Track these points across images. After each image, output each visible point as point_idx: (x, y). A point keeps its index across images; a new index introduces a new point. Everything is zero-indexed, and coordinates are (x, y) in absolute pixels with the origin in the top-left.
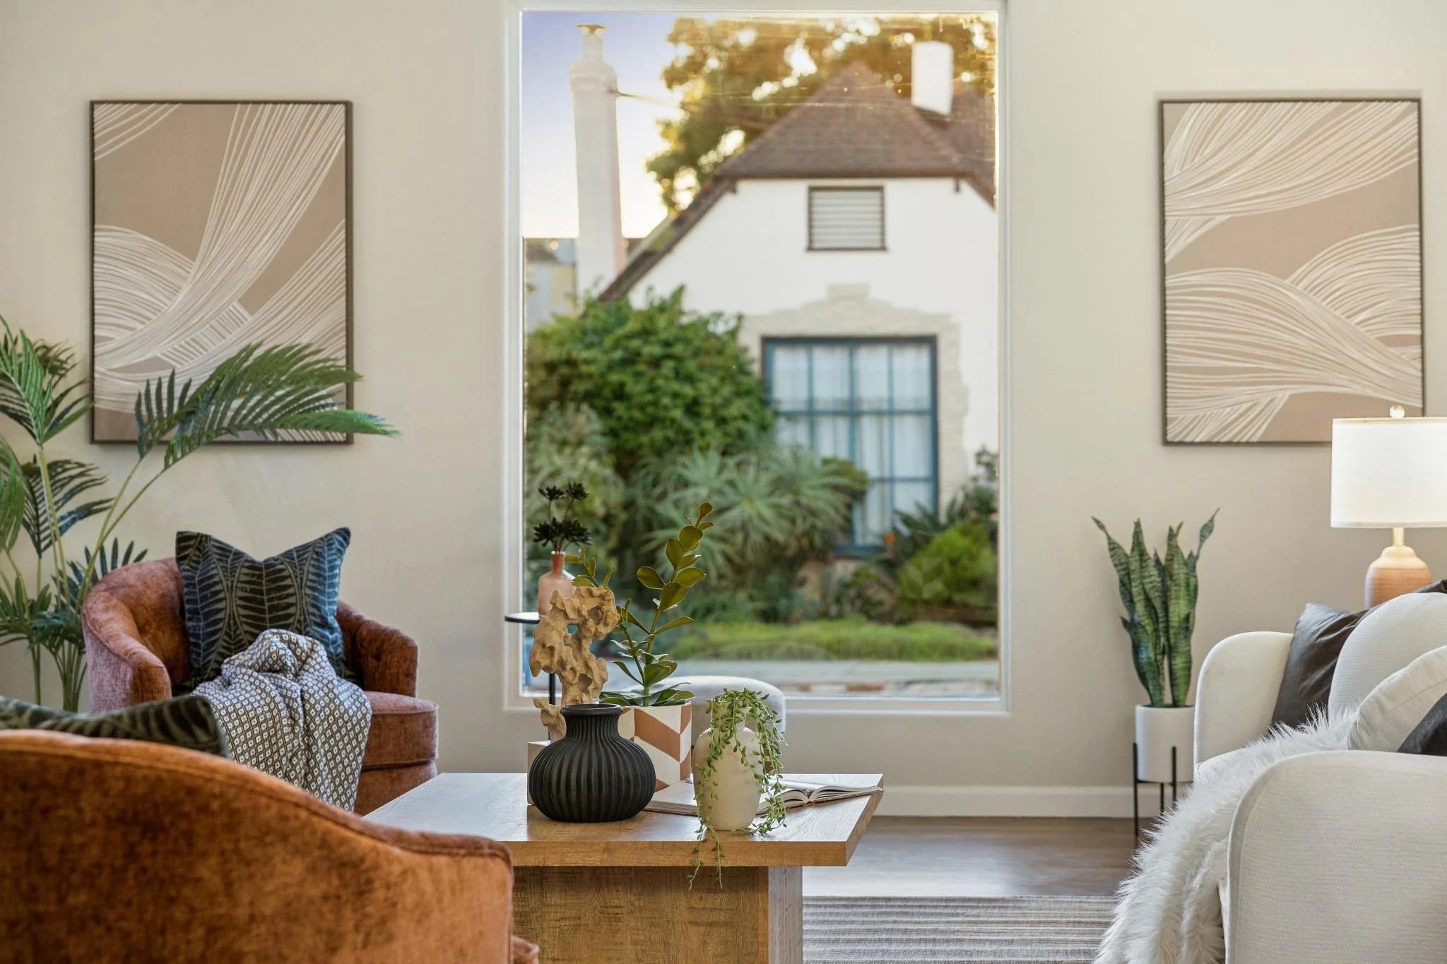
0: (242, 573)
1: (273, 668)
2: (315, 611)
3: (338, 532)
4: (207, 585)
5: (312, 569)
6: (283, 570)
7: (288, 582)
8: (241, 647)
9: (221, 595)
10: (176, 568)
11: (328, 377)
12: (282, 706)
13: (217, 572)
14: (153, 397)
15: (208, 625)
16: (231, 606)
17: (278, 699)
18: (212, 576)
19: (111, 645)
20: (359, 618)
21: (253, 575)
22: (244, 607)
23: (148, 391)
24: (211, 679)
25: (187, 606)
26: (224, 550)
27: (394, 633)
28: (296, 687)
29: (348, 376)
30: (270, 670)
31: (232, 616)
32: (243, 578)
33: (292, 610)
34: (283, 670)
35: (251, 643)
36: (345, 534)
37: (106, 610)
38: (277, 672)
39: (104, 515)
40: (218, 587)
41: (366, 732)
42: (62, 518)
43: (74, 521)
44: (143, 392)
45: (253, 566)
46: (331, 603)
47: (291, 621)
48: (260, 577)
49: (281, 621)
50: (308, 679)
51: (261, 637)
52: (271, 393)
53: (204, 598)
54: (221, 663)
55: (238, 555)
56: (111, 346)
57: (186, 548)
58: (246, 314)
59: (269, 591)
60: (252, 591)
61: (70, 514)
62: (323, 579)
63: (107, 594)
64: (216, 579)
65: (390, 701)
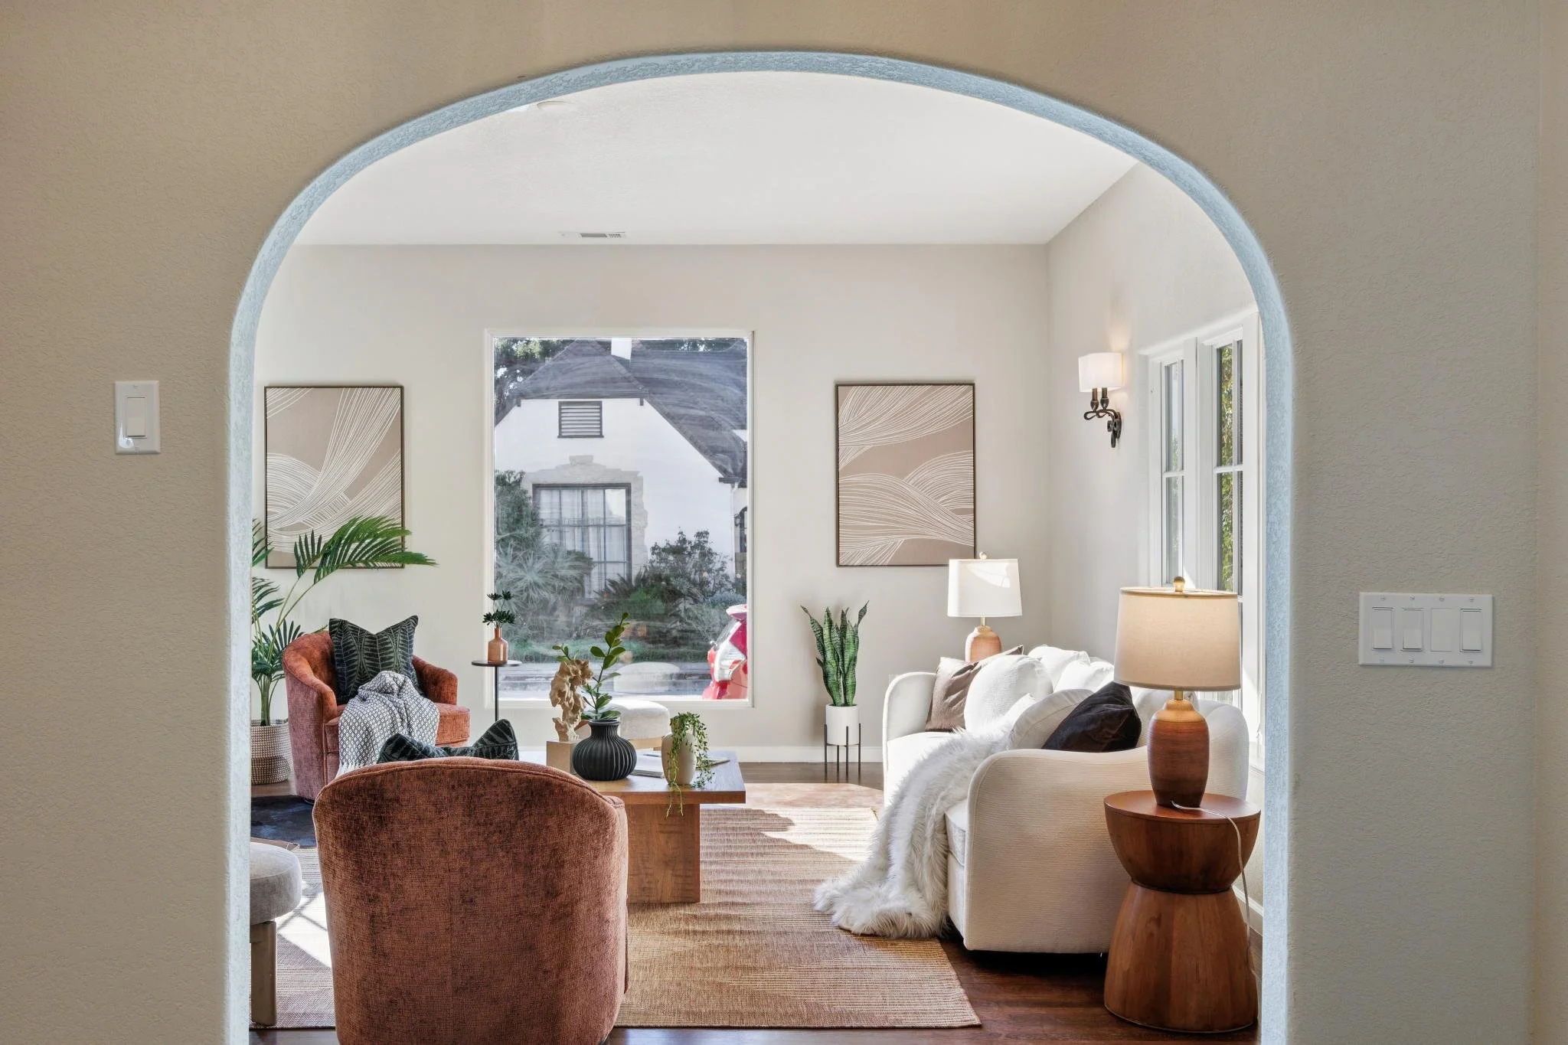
0: (366, 641)
1: (385, 691)
2: (403, 660)
3: (411, 618)
4: (347, 647)
5: (401, 638)
6: (386, 639)
7: (390, 645)
8: (366, 679)
9: (355, 653)
10: (329, 637)
11: (394, 532)
12: (396, 712)
13: (352, 640)
14: (303, 543)
15: (349, 668)
16: (361, 659)
17: (393, 708)
18: (350, 643)
19: (303, 680)
20: (423, 663)
21: (372, 642)
22: (368, 659)
23: (300, 542)
24: (353, 697)
25: (336, 658)
26: (355, 629)
27: (445, 671)
28: (401, 702)
29: (403, 531)
30: (385, 693)
31: (361, 664)
32: (366, 643)
33: (392, 660)
34: (392, 693)
35: (372, 678)
36: (415, 618)
37: (296, 661)
38: (389, 693)
39: (281, 607)
40: (354, 648)
41: (437, 725)
42: (258, 609)
43: (263, 611)
44: (298, 541)
45: (371, 637)
46: (410, 656)
47: (392, 666)
48: (375, 643)
49: (387, 666)
50: (405, 697)
51: (379, 675)
52: (363, 541)
53: (346, 654)
54: (357, 688)
55: (363, 631)
56: (276, 517)
57: (335, 627)
58: (348, 500)
59: (380, 650)
60: (372, 650)
61: (261, 607)
62: (408, 643)
63: (295, 652)
64: (352, 644)
65: (446, 708)
